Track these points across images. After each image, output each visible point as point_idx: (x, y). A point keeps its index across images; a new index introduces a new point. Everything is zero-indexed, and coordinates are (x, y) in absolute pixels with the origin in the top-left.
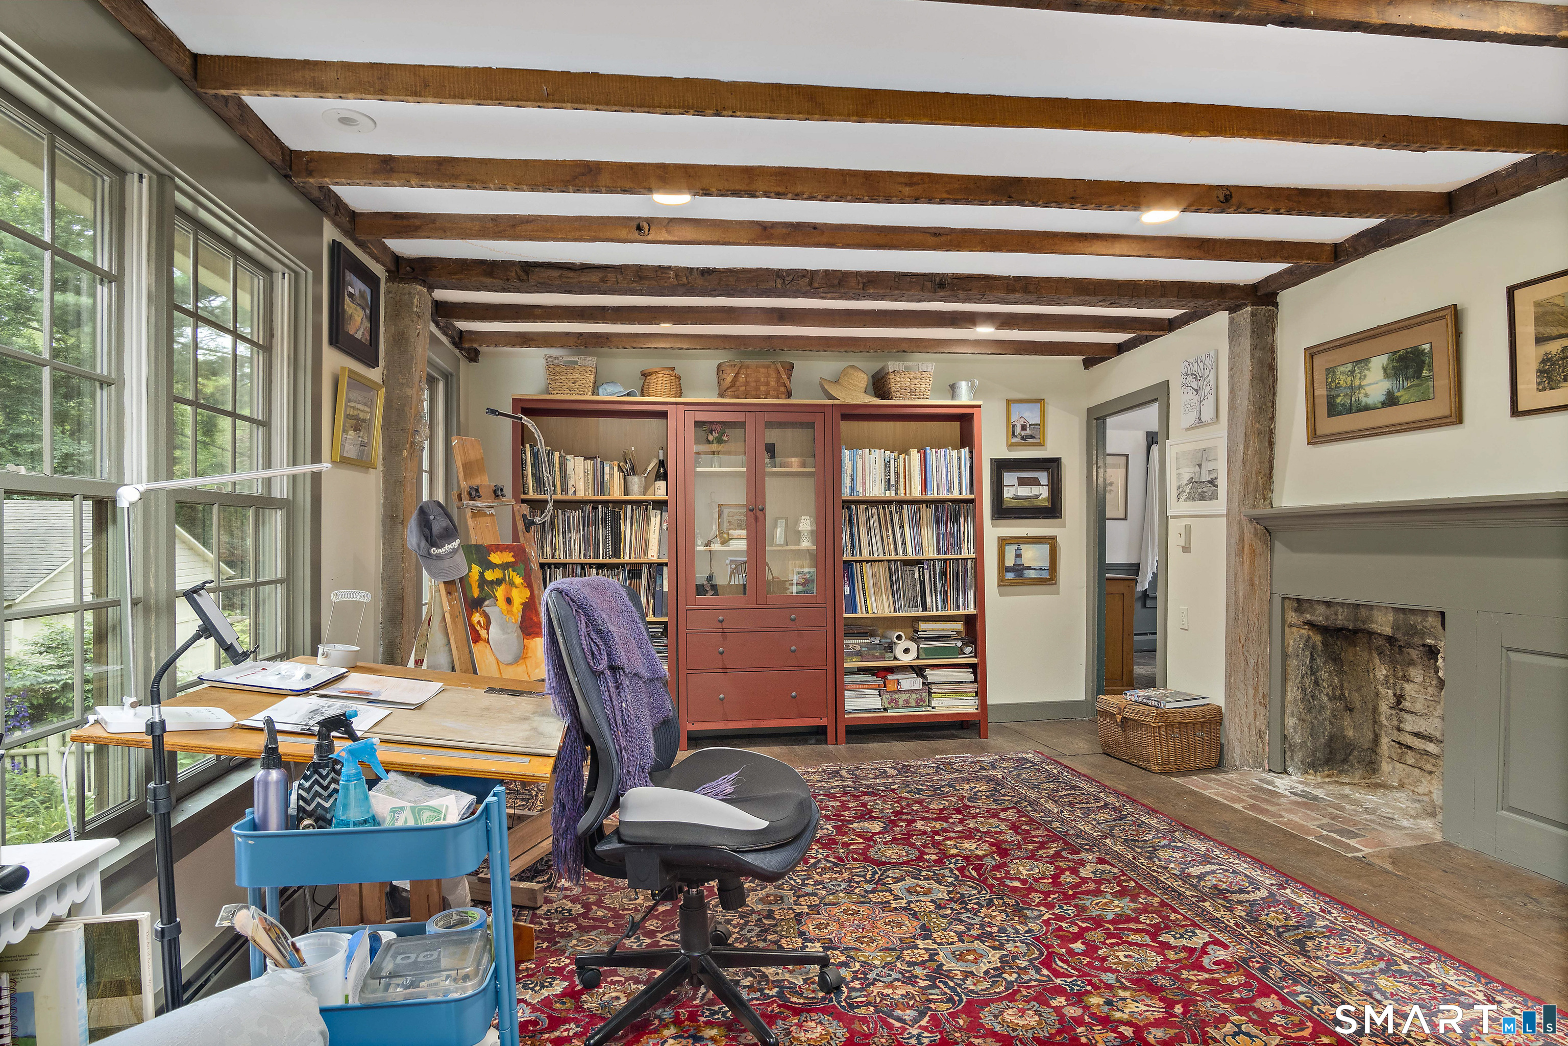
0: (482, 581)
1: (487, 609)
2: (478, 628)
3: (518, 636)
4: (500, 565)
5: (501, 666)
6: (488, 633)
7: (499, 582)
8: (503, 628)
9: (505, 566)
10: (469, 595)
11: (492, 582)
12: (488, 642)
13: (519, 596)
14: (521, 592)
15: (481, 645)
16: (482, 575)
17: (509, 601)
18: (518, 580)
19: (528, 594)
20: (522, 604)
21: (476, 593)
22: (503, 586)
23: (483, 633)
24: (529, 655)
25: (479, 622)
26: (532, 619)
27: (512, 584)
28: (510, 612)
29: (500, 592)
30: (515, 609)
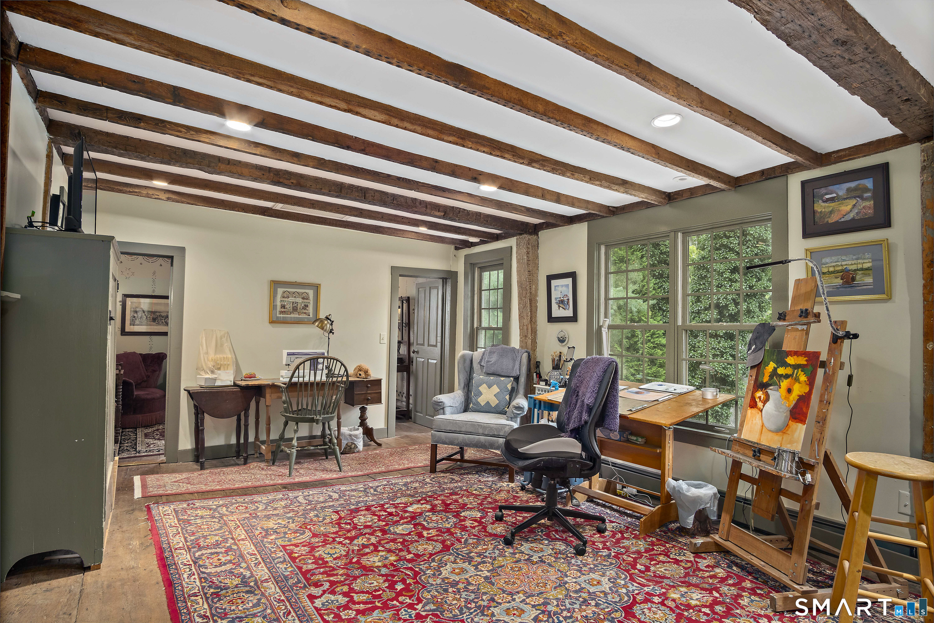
0: (774, 373)
1: (769, 392)
2: (758, 400)
3: (786, 416)
4: (793, 365)
5: (764, 429)
6: (764, 406)
7: (787, 376)
8: (777, 407)
9: (796, 367)
10: (760, 379)
11: (781, 376)
12: (761, 411)
13: (798, 390)
14: (801, 387)
15: (754, 411)
16: (775, 369)
17: (789, 391)
18: (803, 378)
19: (807, 389)
20: (798, 396)
21: (766, 379)
22: (788, 380)
23: (760, 405)
24: (788, 432)
25: (760, 397)
26: (802, 409)
27: (797, 380)
28: (787, 398)
29: (785, 384)
30: (791, 398)
